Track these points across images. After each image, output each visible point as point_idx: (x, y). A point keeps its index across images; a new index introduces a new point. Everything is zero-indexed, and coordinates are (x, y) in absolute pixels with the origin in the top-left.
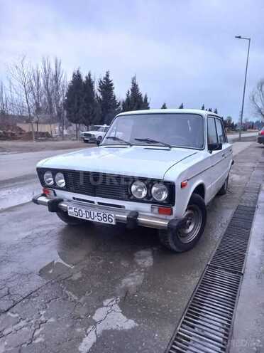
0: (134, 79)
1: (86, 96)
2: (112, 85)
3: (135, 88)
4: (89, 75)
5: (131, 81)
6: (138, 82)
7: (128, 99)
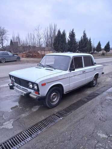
0: (84, 31)
1: (62, 40)
2: (74, 34)
3: (85, 35)
4: (64, 31)
5: (83, 32)
6: (86, 32)
7: (81, 40)
